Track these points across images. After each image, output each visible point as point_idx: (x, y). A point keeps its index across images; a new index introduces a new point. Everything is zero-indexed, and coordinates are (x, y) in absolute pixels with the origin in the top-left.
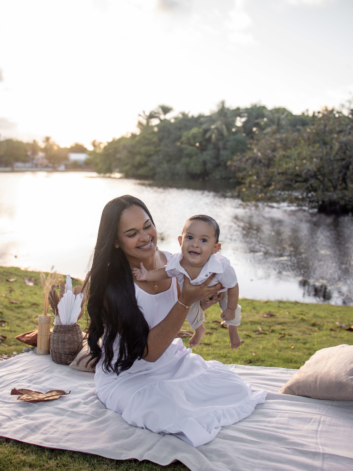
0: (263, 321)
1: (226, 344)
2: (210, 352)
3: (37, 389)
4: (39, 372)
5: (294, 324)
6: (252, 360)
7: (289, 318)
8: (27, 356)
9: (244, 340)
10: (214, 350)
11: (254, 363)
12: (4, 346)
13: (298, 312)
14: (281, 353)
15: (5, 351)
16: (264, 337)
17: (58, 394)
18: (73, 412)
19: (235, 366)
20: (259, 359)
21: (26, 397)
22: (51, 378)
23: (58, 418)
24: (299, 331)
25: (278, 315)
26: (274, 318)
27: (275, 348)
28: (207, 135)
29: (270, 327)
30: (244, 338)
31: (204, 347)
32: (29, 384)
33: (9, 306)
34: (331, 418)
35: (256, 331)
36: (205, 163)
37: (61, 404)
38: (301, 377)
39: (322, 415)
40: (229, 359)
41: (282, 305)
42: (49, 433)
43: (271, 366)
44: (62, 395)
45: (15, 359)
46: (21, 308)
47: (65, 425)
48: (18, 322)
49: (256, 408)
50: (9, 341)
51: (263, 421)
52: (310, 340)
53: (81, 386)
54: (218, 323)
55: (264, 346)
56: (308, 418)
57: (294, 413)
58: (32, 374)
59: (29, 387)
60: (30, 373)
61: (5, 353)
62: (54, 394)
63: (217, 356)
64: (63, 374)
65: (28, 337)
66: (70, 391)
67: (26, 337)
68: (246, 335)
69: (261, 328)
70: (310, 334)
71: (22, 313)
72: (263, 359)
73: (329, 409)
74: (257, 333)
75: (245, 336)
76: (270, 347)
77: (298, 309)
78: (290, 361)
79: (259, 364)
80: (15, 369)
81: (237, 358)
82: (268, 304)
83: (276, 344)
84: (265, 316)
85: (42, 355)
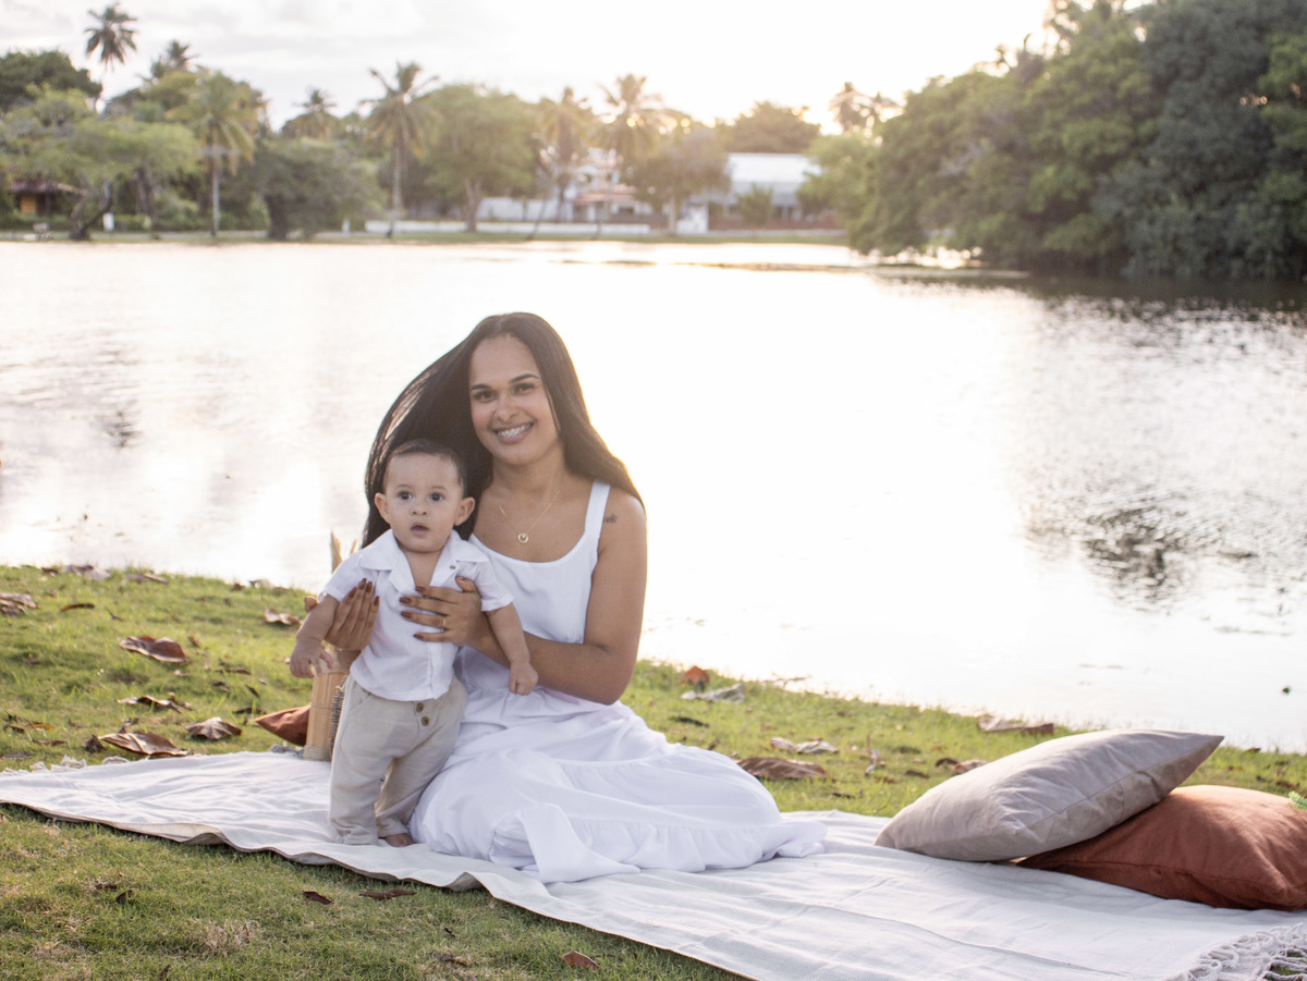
65: (289, 719)
67: (283, 720)
85: (315, 760)
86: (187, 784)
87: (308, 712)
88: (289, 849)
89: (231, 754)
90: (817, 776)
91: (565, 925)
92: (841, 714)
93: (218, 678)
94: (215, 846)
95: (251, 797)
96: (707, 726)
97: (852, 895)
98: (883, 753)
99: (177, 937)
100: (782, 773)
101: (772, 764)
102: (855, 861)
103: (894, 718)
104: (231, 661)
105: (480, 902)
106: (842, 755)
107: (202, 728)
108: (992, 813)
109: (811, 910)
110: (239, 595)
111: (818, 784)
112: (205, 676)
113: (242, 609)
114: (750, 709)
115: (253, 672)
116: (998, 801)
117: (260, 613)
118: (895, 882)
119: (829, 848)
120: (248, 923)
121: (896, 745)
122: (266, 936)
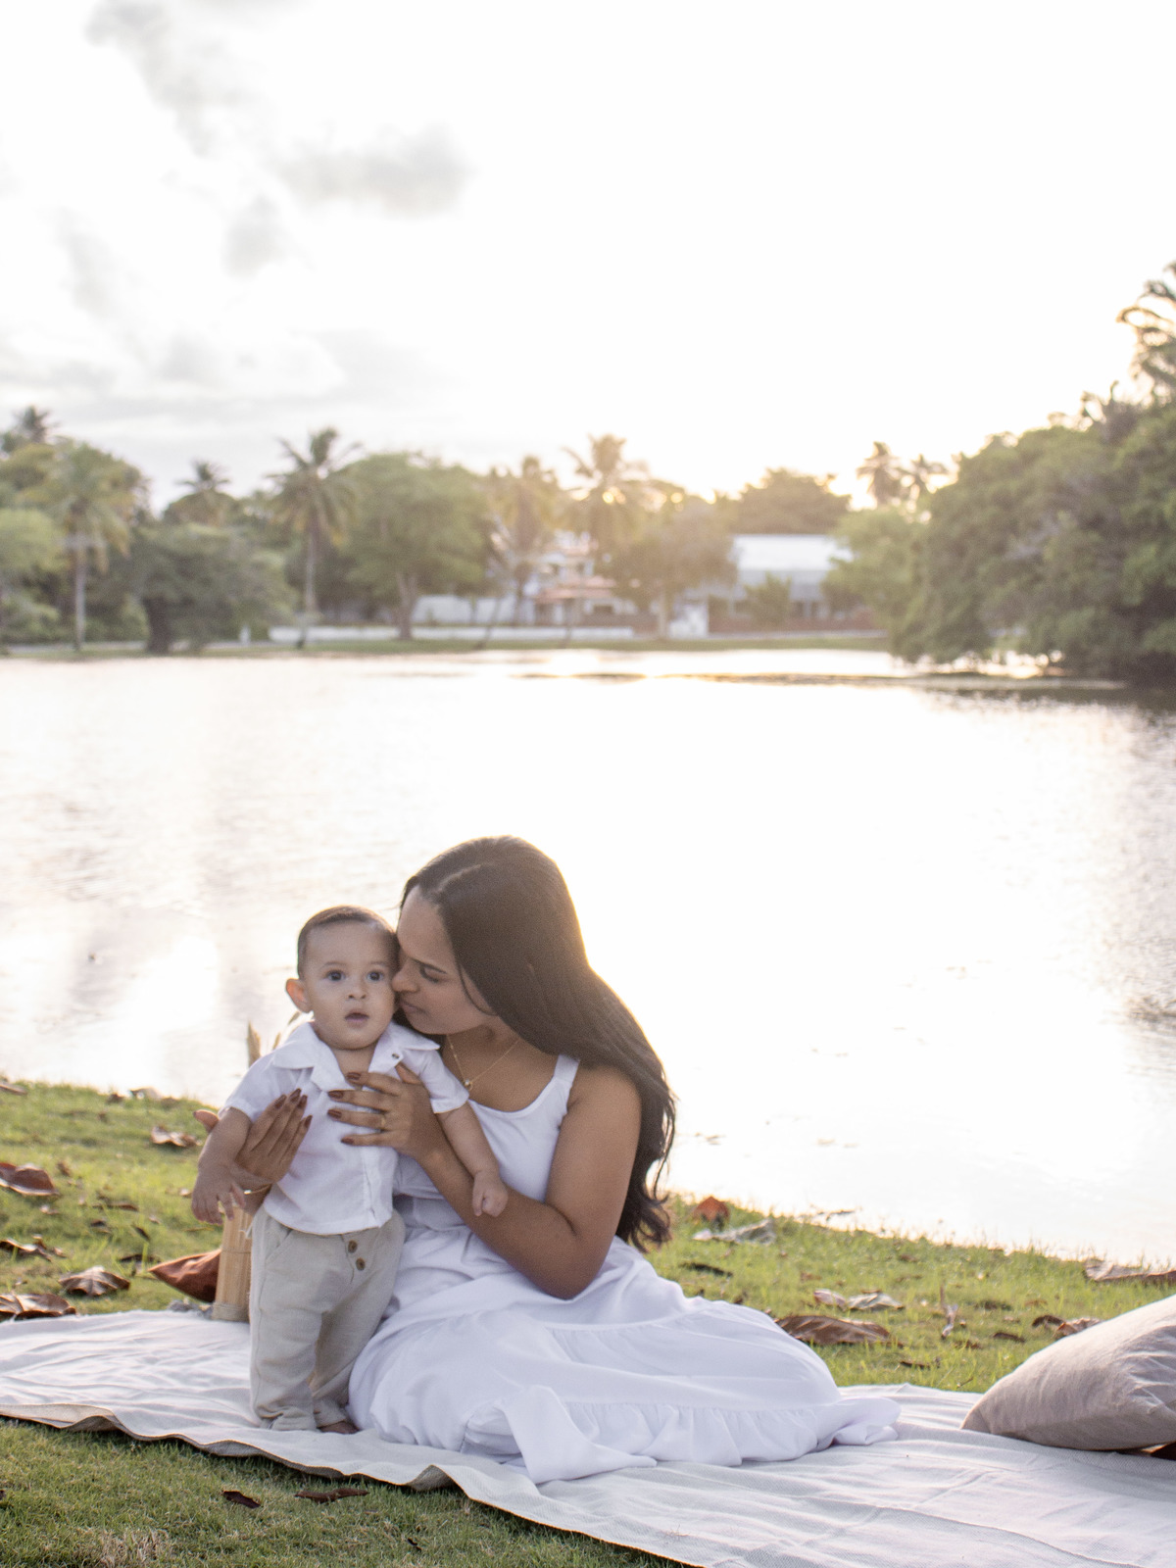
65: (193, 1267)
67: (184, 1270)
85: (227, 1320)
86: (64, 1353)
88: (202, 1435)
89: (120, 1314)
90: (879, 1339)
91: (564, 1535)
92: (904, 1259)
93: (97, 1216)
94: (106, 1433)
95: (148, 1370)
96: (730, 1275)
97: (937, 1495)
98: (962, 1310)
99: (63, 1551)
100: (833, 1336)
101: (819, 1324)
102: (937, 1450)
103: (972, 1263)
104: (115, 1193)
105: (451, 1505)
106: (909, 1312)
107: (79, 1280)
108: (1120, 1385)
109: (884, 1514)
110: (118, 1109)
111: (880, 1350)
112: (79, 1214)
113: (122, 1127)
114: (784, 1253)
115: (141, 1207)
116: (1126, 1369)
117: (145, 1132)
118: (992, 1477)
119: (902, 1433)
120: (154, 1533)
121: (978, 1300)
122: (177, 1550)
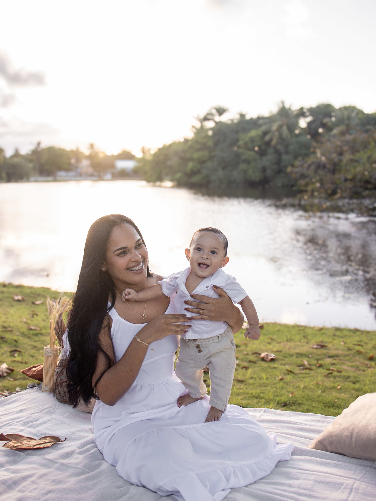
0: (311, 354)
1: (262, 381)
2: (241, 391)
3: (30, 433)
4: (38, 412)
5: (348, 358)
6: (288, 403)
7: (342, 350)
8: (29, 393)
9: (284, 377)
10: (246, 389)
11: (288, 406)
12: (9, 380)
13: (356, 343)
14: (324, 394)
15: (8, 387)
16: (308, 374)
17: (52, 441)
18: (62, 464)
19: (264, 410)
20: (296, 401)
21: (13, 444)
22: (49, 420)
23: (43, 471)
24: (352, 366)
25: (330, 346)
26: (326, 349)
27: (318, 388)
28: (267, 138)
29: (318, 360)
30: (285, 374)
31: (236, 384)
32: (23, 428)
33: (26, 332)
34: (367, 484)
35: (300, 366)
36: (264, 169)
37: (52, 453)
38: (335, 430)
39: (356, 479)
40: (260, 400)
41: (338, 333)
42: (28, 491)
43: (308, 411)
44: (56, 442)
45: (15, 397)
46: (40, 336)
47: (49, 480)
48: (33, 352)
49: (277, 466)
50: (16, 374)
51: (283, 484)
52: (362, 378)
53: (80, 431)
54: (258, 355)
55: (306, 384)
56: (337, 483)
57: (322, 475)
58: (30, 415)
59: (22, 431)
60: (28, 414)
61: (7, 388)
62: (47, 441)
63: (248, 396)
64: (65, 415)
65: (34, 371)
66: (66, 438)
67: (32, 371)
68: (287, 370)
69: (308, 361)
70: (364, 371)
71: (39, 341)
72: (300, 402)
73: (367, 471)
74: (302, 368)
75: (287, 372)
76: (312, 387)
77: (356, 339)
78: (332, 406)
79: (294, 408)
80: (13, 408)
81: (270, 400)
82: (322, 331)
83: (320, 383)
84: (315, 346)
85: (46, 392)
87: (42, 369)
117: (12, 296)
